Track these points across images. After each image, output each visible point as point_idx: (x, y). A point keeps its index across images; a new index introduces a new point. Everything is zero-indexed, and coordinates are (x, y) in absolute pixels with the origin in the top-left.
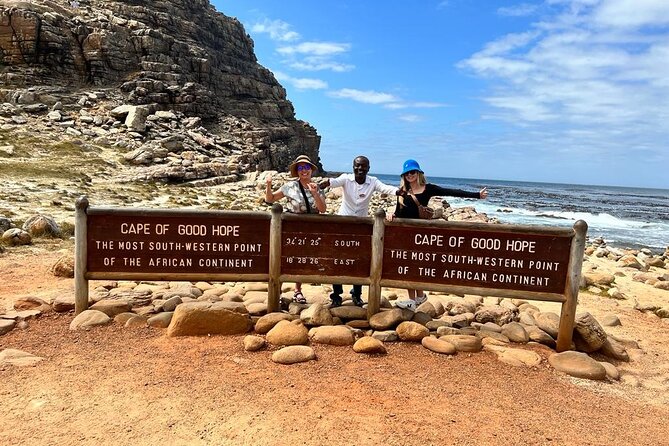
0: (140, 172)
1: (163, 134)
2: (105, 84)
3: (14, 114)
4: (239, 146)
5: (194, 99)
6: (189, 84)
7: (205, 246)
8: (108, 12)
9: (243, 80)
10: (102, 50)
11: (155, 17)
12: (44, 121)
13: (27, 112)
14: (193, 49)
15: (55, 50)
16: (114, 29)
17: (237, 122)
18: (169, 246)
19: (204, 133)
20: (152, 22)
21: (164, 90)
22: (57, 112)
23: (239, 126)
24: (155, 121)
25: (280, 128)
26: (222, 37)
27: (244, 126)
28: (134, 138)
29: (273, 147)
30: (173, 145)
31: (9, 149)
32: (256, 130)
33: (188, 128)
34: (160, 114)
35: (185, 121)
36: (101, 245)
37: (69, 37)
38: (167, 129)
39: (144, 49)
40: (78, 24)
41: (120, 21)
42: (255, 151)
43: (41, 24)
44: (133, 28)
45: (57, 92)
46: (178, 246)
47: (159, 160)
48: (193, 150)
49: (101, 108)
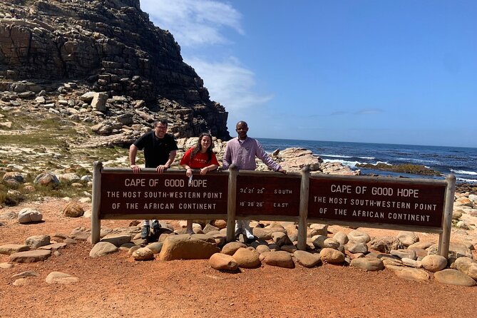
0: (103, 140)
1: (118, 112)
2: (76, 78)
3: (11, 99)
4: (172, 120)
5: (140, 87)
6: (136, 77)
7: (183, 195)
8: (78, 27)
9: (174, 74)
10: (75, 53)
11: (112, 30)
12: (33, 104)
13: (20, 98)
14: (138, 52)
15: (41, 54)
16: (82, 38)
17: (170, 103)
18: (158, 194)
19: (147, 112)
20: (109, 33)
21: (118, 81)
22: (42, 97)
23: (171, 106)
24: (112, 103)
25: (199, 107)
26: (159, 44)
27: (175, 106)
28: (98, 115)
29: (195, 120)
30: (126, 120)
31: (8, 124)
32: (184, 109)
33: (136, 108)
34: (116, 98)
35: (133, 103)
36: (110, 194)
37: (51, 45)
38: (121, 109)
39: (104, 52)
40: (58, 36)
41: (88, 33)
42: (183, 124)
43: (31, 36)
44: (97, 38)
45: (41, 83)
46: (165, 195)
47: (116, 130)
48: (139, 123)
49: (73, 94)
